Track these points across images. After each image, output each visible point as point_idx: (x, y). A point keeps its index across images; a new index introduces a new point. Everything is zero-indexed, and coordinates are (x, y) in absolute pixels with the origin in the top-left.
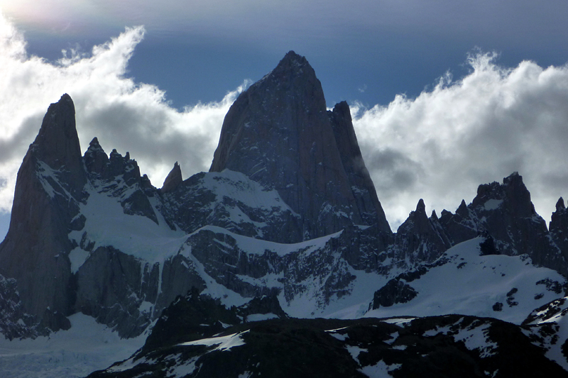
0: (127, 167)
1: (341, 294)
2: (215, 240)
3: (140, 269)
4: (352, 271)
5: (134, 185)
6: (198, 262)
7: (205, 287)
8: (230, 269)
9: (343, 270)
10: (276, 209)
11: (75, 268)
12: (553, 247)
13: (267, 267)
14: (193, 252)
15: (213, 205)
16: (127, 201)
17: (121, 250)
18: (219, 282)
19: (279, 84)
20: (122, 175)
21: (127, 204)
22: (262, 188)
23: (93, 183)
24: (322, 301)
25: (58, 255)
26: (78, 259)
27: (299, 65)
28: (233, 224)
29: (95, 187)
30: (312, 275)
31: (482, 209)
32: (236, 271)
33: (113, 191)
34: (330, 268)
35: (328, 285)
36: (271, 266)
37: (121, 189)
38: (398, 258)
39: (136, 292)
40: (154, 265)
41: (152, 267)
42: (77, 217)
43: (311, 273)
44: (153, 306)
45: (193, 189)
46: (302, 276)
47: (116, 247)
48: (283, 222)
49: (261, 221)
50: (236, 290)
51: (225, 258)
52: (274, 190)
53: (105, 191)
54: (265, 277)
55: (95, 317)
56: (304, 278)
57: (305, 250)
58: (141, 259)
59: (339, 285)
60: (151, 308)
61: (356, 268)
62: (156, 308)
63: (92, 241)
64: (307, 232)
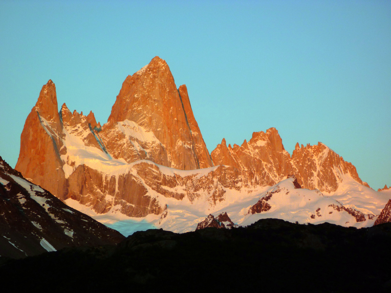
0: (82, 120)
1: (221, 200)
2: (149, 167)
3: (102, 178)
4: (225, 189)
5: (87, 130)
6: (141, 178)
7: (147, 192)
8: (158, 183)
9: (220, 188)
10: (153, 142)
11: (67, 176)
12: (294, 168)
13: (176, 182)
14: (138, 173)
15: (125, 141)
16: (85, 139)
17: (89, 166)
18: (153, 189)
19: (152, 74)
20: (80, 124)
21: (85, 140)
22: (145, 130)
23: (66, 128)
24: (213, 203)
25: (58, 169)
26: (68, 171)
27: (162, 65)
28: (136, 151)
29: (68, 130)
30: (202, 189)
31: (256, 145)
32: (161, 184)
33: (77, 133)
34: (213, 186)
35: (214, 196)
36: (178, 182)
37: (81, 132)
38: (245, 182)
39: (100, 189)
40: (112, 177)
41: (110, 177)
42: (62, 147)
43: (201, 187)
44: (114, 198)
45: (114, 131)
46: (197, 189)
47: (87, 165)
48: (158, 150)
49: (147, 148)
50: (162, 194)
51: (156, 177)
52: (151, 132)
53: (73, 133)
54: (176, 187)
55: (79, 201)
56: (198, 190)
57: (196, 175)
58: (101, 172)
59: (220, 195)
60: (112, 199)
61: (225, 187)
62: (115, 199)
63: (73, 161)
64: (169, 155)
